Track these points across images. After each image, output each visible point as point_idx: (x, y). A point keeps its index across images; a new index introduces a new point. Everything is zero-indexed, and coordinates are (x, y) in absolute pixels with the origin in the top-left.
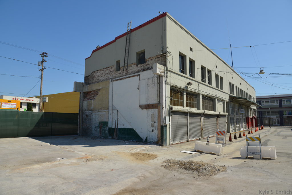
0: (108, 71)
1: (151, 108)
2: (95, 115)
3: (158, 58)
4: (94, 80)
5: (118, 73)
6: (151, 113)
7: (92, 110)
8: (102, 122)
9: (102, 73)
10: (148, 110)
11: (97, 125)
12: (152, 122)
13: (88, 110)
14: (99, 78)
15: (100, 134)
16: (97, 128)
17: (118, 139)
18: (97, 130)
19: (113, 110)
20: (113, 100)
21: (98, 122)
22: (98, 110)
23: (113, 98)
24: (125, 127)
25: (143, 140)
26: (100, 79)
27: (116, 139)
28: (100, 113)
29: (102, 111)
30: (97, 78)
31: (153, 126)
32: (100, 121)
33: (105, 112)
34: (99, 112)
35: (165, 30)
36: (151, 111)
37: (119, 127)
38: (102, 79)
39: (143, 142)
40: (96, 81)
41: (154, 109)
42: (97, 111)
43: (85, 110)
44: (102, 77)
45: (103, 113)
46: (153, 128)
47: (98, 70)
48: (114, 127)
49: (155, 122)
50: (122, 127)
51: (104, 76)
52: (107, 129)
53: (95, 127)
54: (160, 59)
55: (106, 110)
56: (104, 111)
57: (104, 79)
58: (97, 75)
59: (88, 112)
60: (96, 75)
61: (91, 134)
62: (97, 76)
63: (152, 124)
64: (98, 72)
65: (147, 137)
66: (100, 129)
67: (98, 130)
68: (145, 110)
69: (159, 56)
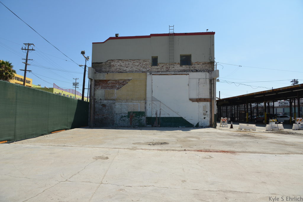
0: (138, 63)
1: (203, 102)
2: (121, 105)
3: (205, 64)
4: (112, 69)
5: (155, 68)
6: (203, 105)
7: (114, 100)
8: (133, 112)
9: (127, 64)
10: (199, 102)
11: (123, 115)
12: (204, 112)
13: (105, 100)
14: (121, 68)
15: (131, 123)
16: (124, 118)
17: (160, 127)
18: (124, 120)
19: (152, 100)
20: (152, 92)
21: (127, 112)
22: (127, 100)
23: (152, 90)
24: (171, 116)
25: (194, 125)
26: (125, 69)
27: (158, 127)
28: (130, 103)
29: (133, 101)
30: (118, 67)
31: (204, 114)
32: (130, 111)
33: (139, 102)
34: (127, 102)
35: (213, 45)
36: (202, 104)
37: (162, 116)
38: (128, 69)
39: (194, 127)
40: (117, 70)
41: (206, 102)
42: (124, 101)
43: (101, 99)
44: (127, 67)
45: (135, 104)
46: (205, 116)
47: (118, 60)
48: (154, 116)
49: (207, 112)
50: (167, 116)
51: (132, 67)
52: (144, 118)
53: (121, 118)
54: (208, 66)
55: (141, 100)
56: (137, 101)
57: (131, 70)
58: (119, 64)
59: (105, 101)
60: (116, 64)
61: (113, 124)
62: (117, 66)
63: (204, 113)
64: (120, 61)
65: (198, 123)
66: (131, 119)
67: (127, 119)
68: (196, 103)
69: (207, 63)
